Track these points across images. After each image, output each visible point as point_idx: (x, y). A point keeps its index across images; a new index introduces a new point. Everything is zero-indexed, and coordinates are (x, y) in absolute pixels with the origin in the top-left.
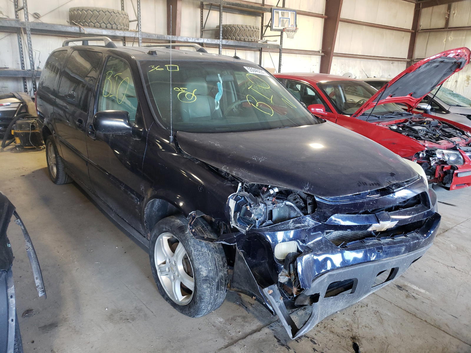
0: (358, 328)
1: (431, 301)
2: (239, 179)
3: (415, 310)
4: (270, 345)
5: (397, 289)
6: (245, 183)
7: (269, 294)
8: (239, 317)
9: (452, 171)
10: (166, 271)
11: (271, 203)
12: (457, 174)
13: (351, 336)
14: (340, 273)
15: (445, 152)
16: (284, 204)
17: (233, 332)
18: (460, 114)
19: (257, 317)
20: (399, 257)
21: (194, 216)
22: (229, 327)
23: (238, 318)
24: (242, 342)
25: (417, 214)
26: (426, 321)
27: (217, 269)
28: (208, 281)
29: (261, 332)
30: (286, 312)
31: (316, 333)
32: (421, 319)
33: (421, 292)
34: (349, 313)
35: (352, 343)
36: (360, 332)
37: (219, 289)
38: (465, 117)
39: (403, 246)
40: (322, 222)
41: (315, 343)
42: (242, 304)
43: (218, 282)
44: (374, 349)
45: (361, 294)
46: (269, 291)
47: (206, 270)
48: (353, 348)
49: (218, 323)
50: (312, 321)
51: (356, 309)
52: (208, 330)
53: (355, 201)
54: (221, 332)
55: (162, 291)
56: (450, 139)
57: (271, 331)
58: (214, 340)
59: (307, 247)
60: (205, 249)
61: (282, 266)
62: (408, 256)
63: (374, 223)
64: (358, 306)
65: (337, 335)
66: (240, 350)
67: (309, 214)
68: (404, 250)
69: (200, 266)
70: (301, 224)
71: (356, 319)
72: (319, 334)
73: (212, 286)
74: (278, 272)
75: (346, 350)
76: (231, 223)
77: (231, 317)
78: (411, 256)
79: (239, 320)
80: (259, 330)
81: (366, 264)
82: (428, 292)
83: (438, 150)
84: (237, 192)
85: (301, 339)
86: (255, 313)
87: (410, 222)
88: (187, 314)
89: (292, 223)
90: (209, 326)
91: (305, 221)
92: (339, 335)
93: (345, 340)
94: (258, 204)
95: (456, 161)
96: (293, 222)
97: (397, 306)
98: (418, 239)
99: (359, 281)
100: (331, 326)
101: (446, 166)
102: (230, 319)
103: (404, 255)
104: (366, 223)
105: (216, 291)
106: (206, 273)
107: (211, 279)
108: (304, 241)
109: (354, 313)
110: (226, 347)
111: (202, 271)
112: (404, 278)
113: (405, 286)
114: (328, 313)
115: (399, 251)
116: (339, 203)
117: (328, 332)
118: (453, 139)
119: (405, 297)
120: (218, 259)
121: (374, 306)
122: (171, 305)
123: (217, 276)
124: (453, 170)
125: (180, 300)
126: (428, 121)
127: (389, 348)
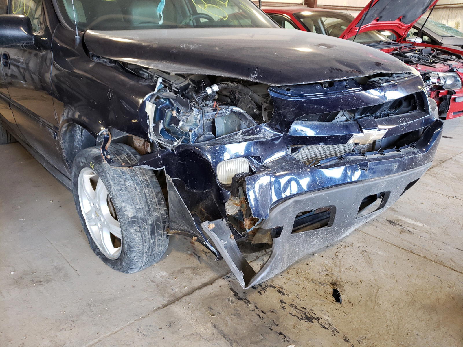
0: (340, 271)
1: (430, 235)
2: (166, 80)
3: (411, 245)
4: (223, 300)
5: (389, 224)
6: (175, 85)
7: (209, 230)
8: (188, 268)
9: (448, 96)
10: (92, 219)
11: (212, 110)
12: (455, 99)
13: (331, 281)
14: (310, 198)
15: (441, 75)
16: (229, 110)
17: (177, 287)
18: (454, 45)
19: (211, 267)
20: (391, 177)
21: (106, 136)
22: (172, 281)
23: (186, 270)
24: (187, 298)
25: (412, 121)
26: (425, 257)
27: (149, 208)
28: (137, 224)
29: (214, 285)
30: (240, 255)
31: (286, 282)
32: (420, 256)
33: (417, 226)
34: (330, 255)
35: (331, 290)
36: (341, 276)
37: (156, 234)
38: (460, 47)
39: (395, 162)
40: (283, 133)
41: (283, 294)
42: (194, 253)
43: (152, 225)
44: (360, 295)
45: (342, 228)
46: (209, 227)
47: (132, 208)
48: (332, 296)
49: (160, 278)
50: (272, 263)
51: (337, 250)
52: (144, 287)
53: (327, 96)
54: (161, 288)
55: (93, 245)
56: (446, 62)
57: (227, 283)
58: (150, 299)
59: (264, 166)
60: (130, 182)
61: (229, 193)
62: (402, 175)
63: (356, 133)
64: (341, 246)
65: (313, 282)
66: (182, 309)
67: (265, 122)
68: (396, 167)
69: (124, 204)
70: (254, 135)
71: (338, 261)
72: (290, 283)
73: (143, 230)
74: (224, 201)
75: (323, 299)
76: (149, 135)
77: (177, 269)
78: (405, 175)
79: (188, 272)
80: (211, 282)
81: (346, 186)
82: (427, 225)
83: (432, 73)
84: (156, 90)
85: (265, 290)
86: (210, 262)
87: (404, 133)
88: (118, 269)
89: (241, 135)
90: (146, 283)
91: (260, 131)
92: (315, 282)
93: (323, 287)
94: (189, 110)
95: (453, 85)
96: (243, 133)
97: (389, 243)
98: (414, 153)
99: (337, 209)
100: (305, 271)
101: (441, 91)
102: (176, 271)
103: (397, 174)
104: (345, 133)
105: (150, 236)
106: (132, 213)
107: (140, 221)
108: (258, 159)
109: (335, 255)
110: (165, 306)
111: (126, 210)
112: (397, 212)
113: (399, 220)
114: (299, 255)
115: (390, 168)
116: (303, 98)
117: (302, 279)
118: (449, 63)
119: (398, 232)
120: (150, 195)
121: (361, 245)
122: (102, 261)
123: (150, 216)
124: (450, 95)
125: (112, 254)
126: (419, 49)
127: (379, 292)
